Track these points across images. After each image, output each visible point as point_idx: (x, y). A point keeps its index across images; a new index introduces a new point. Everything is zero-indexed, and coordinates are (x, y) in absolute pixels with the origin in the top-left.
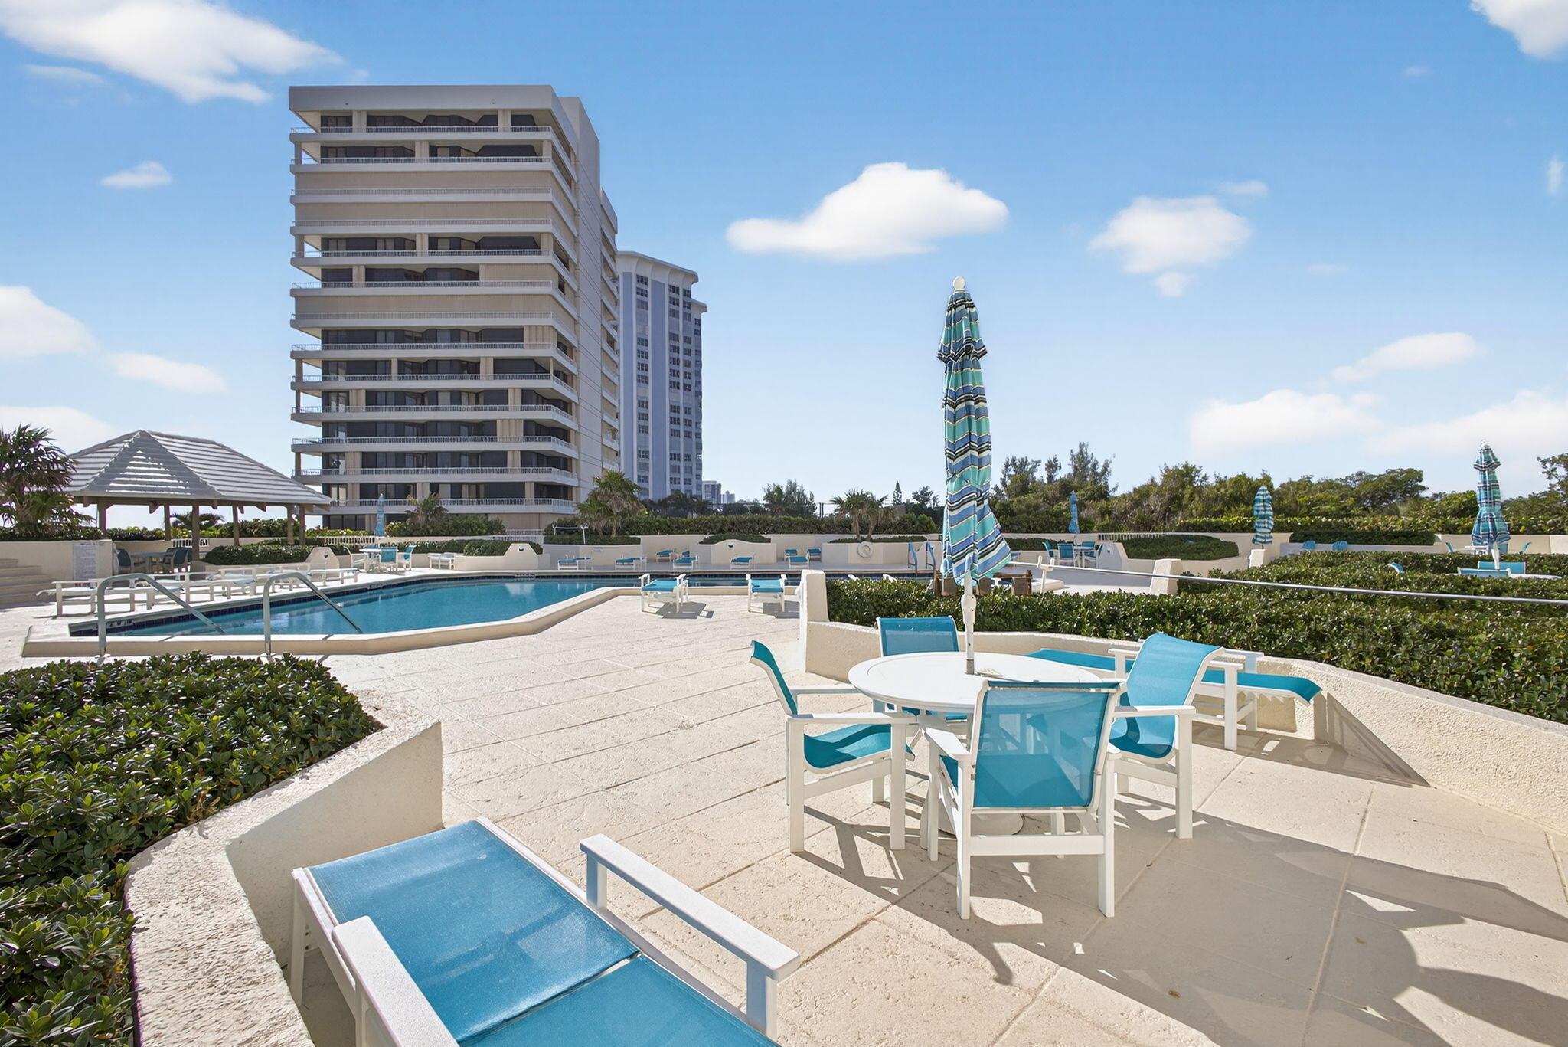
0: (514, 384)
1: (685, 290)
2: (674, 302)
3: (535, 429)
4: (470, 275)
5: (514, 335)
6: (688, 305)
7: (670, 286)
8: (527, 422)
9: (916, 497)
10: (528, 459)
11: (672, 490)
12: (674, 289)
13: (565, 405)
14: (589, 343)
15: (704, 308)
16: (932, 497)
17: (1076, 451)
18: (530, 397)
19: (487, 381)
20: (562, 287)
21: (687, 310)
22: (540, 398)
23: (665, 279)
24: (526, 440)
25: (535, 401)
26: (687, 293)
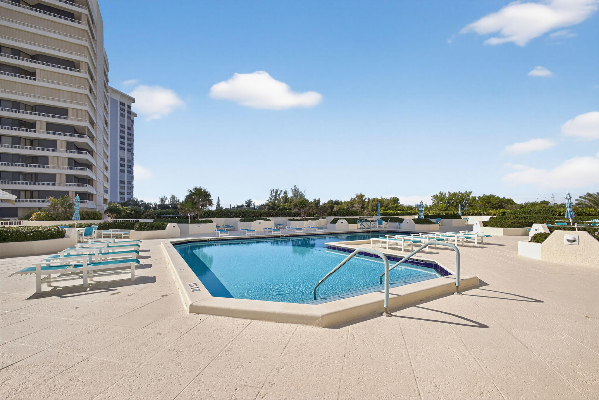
0: (62, 138)
1: (128, 106)
2: (122, 109)
3: (74, 163)
4: (31, 74)
5: (63, 112)
6: (130, 112)
7: (121, 102)
8: (69, 159)
9: (246, 203)
10: (70, 179)
11: (128, 198)
12: (122, 104)
13: (91, 152)
14: (100, 123)
15: (135, 115)
16: (252, 203)
17: (294, 188)
18: (71, 146)
19: (40, 134)
20: (91, 90)
21: (129, 115)
22: (76, 148)
23: (118, 99)
24: (69, 168)
25: (74, 149)
26: (129, 107)
